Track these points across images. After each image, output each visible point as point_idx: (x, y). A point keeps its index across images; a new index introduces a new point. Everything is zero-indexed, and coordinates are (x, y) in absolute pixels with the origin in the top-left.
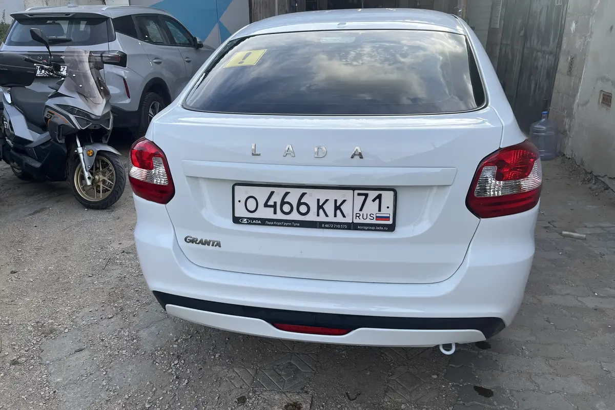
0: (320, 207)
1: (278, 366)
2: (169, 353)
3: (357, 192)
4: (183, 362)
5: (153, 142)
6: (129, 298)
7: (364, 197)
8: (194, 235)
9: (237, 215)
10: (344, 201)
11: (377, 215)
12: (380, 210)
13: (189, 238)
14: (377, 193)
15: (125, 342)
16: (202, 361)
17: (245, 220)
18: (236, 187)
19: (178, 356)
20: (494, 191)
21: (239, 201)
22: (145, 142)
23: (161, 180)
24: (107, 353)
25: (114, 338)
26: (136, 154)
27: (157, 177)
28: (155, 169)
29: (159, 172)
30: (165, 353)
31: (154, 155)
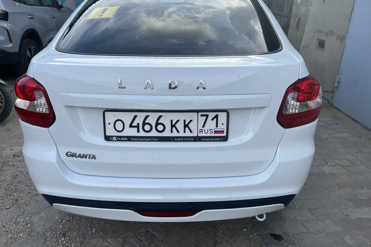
0: (173, 126)
2: (56, 232)
3: (200, 114)
4: (68, 238)
5: (33, 78)
6: (22, 192)
7: (205, 117)
8: (73, 151)
9: (107, 134)
10: (191, 121)
11: (215, 130)
12: (217, 126)
13: (70, 153)
14: (214, 114)
15: (22, 227)
16: (83, 236)
17: (115, 138)
18: (106, 113)
19: (64, 234)
21: (109, 124)
22: (27, 78)
23: (43, 110)
24: (9, 237)
25: (13, 224)
26: (20, 88)
27: (39, 107)
28: (37, 101)
29: (40, 103)
30: (54, 233)
31: (36, 89)
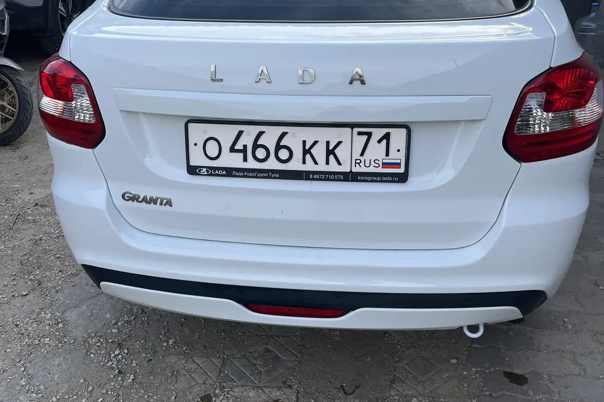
0: (306, 151)
1: (251, 353)
2: (107, 340)
3: (356, 130)
4: (126, 351)
5: (70, 62)
6: (49, 268)
7: (365, 137)
8: (135, 191)
9: (192, 164)
10: (340, 143)
11: (384, 161)
12: (387, 155)
13: (128, 195)
14: (383, 131)
15: (47, 328)
16: (152, 350)
17: (205, 170)
18: (191, 125)
19: (119, 344)
20: (540, 127)
21: (196, 145)
22: (60, 61)
23: (85, 116)
24: (25, 343)
25: (32, 322)
26: (47, 78)
27: (79, 112)
28: (76, 101)
29: (81, 106)
30: (102, 340)
31: (74, 81)
